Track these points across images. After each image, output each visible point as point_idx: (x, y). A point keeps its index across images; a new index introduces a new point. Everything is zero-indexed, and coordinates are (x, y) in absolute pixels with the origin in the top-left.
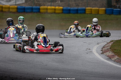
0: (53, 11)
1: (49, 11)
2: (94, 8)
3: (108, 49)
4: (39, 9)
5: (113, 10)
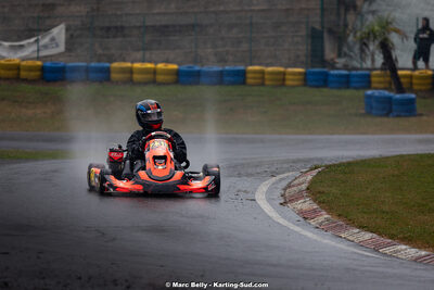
0: (149, 77)
1: (136, 77)
2: (270, 69)
3: (301, 191)
4: (108, 71)
5: (326, 75)
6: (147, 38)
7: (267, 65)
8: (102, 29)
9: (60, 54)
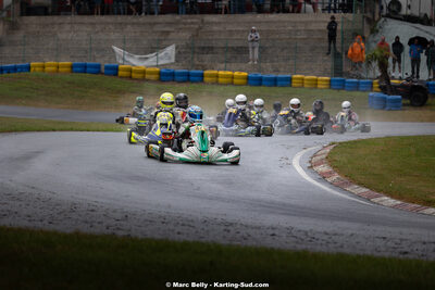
0: (229, 80)
1: (221, 80)
2: (307, 77)
3: (322, 159)
4: (202, 75)
5: (344, 82)
6: (229, 55)
7: (306, 75)
8: (199, 48)
9: (172, 64)
